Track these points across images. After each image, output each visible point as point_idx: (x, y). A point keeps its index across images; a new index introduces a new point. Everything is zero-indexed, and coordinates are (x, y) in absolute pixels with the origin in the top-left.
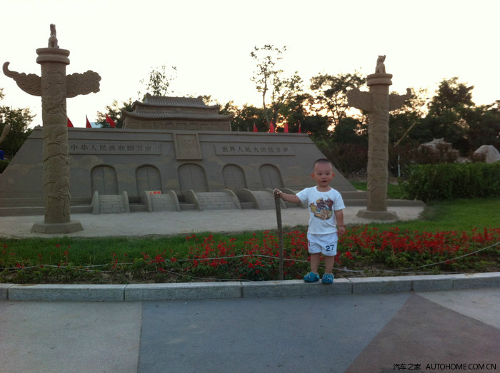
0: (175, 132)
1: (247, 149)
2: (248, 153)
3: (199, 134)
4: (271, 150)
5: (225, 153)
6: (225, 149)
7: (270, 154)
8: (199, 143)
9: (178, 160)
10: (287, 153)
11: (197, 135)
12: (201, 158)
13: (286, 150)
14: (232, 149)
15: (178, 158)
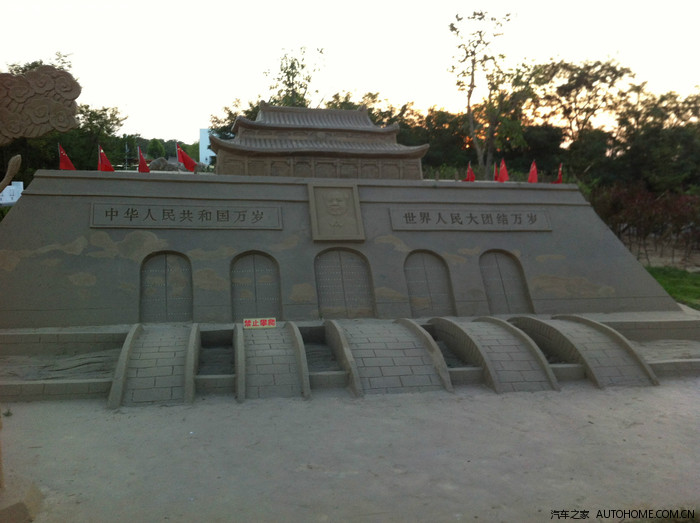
0: (313, 182)
1: (455, 218)
2: (457, 226)
3: (359, 186)
4: (503, 219)
5: (410, 227)
6: (409, 217)
7: (501, 227)
8: (358, 205)
9: (316, 242)
10: (534, 227)
11: (355, 189)
12: (363, 238)
13: (533, 219)
14: (425, 217)
15: (316, 237)
